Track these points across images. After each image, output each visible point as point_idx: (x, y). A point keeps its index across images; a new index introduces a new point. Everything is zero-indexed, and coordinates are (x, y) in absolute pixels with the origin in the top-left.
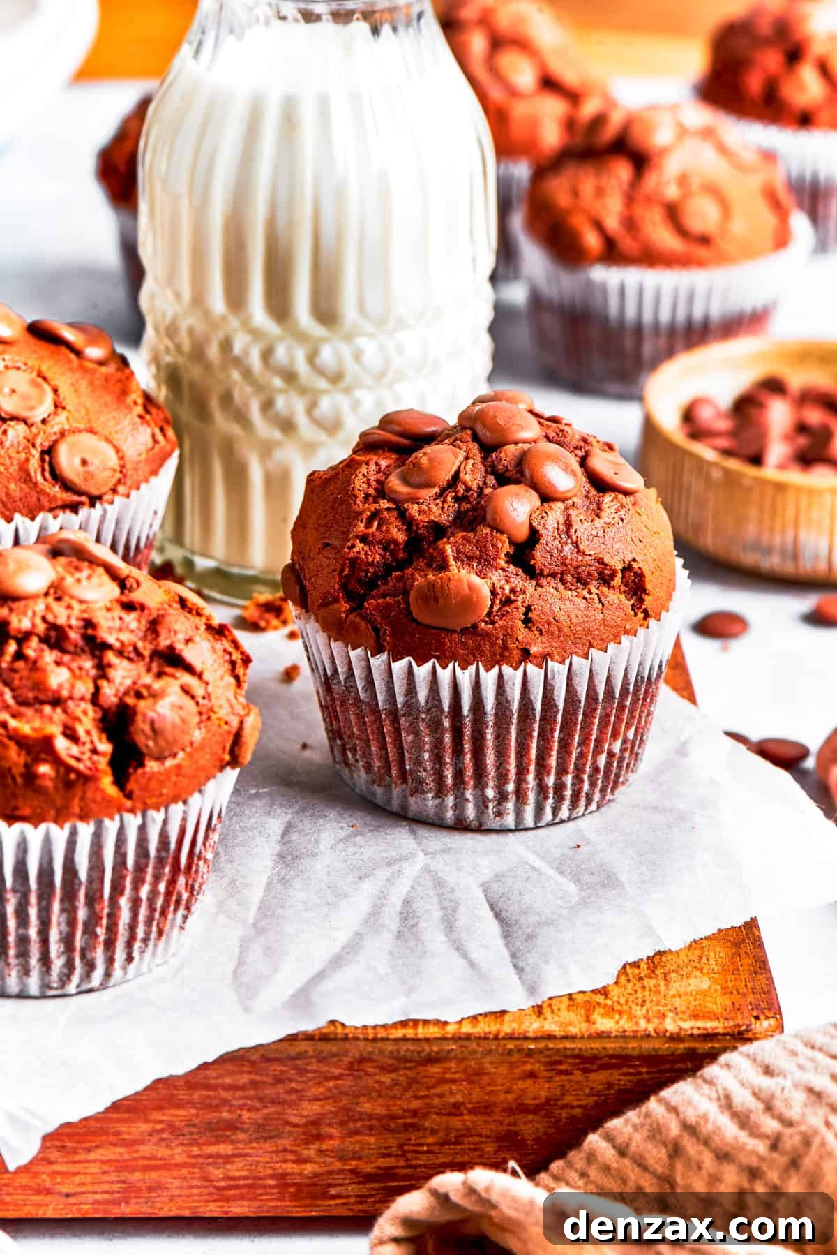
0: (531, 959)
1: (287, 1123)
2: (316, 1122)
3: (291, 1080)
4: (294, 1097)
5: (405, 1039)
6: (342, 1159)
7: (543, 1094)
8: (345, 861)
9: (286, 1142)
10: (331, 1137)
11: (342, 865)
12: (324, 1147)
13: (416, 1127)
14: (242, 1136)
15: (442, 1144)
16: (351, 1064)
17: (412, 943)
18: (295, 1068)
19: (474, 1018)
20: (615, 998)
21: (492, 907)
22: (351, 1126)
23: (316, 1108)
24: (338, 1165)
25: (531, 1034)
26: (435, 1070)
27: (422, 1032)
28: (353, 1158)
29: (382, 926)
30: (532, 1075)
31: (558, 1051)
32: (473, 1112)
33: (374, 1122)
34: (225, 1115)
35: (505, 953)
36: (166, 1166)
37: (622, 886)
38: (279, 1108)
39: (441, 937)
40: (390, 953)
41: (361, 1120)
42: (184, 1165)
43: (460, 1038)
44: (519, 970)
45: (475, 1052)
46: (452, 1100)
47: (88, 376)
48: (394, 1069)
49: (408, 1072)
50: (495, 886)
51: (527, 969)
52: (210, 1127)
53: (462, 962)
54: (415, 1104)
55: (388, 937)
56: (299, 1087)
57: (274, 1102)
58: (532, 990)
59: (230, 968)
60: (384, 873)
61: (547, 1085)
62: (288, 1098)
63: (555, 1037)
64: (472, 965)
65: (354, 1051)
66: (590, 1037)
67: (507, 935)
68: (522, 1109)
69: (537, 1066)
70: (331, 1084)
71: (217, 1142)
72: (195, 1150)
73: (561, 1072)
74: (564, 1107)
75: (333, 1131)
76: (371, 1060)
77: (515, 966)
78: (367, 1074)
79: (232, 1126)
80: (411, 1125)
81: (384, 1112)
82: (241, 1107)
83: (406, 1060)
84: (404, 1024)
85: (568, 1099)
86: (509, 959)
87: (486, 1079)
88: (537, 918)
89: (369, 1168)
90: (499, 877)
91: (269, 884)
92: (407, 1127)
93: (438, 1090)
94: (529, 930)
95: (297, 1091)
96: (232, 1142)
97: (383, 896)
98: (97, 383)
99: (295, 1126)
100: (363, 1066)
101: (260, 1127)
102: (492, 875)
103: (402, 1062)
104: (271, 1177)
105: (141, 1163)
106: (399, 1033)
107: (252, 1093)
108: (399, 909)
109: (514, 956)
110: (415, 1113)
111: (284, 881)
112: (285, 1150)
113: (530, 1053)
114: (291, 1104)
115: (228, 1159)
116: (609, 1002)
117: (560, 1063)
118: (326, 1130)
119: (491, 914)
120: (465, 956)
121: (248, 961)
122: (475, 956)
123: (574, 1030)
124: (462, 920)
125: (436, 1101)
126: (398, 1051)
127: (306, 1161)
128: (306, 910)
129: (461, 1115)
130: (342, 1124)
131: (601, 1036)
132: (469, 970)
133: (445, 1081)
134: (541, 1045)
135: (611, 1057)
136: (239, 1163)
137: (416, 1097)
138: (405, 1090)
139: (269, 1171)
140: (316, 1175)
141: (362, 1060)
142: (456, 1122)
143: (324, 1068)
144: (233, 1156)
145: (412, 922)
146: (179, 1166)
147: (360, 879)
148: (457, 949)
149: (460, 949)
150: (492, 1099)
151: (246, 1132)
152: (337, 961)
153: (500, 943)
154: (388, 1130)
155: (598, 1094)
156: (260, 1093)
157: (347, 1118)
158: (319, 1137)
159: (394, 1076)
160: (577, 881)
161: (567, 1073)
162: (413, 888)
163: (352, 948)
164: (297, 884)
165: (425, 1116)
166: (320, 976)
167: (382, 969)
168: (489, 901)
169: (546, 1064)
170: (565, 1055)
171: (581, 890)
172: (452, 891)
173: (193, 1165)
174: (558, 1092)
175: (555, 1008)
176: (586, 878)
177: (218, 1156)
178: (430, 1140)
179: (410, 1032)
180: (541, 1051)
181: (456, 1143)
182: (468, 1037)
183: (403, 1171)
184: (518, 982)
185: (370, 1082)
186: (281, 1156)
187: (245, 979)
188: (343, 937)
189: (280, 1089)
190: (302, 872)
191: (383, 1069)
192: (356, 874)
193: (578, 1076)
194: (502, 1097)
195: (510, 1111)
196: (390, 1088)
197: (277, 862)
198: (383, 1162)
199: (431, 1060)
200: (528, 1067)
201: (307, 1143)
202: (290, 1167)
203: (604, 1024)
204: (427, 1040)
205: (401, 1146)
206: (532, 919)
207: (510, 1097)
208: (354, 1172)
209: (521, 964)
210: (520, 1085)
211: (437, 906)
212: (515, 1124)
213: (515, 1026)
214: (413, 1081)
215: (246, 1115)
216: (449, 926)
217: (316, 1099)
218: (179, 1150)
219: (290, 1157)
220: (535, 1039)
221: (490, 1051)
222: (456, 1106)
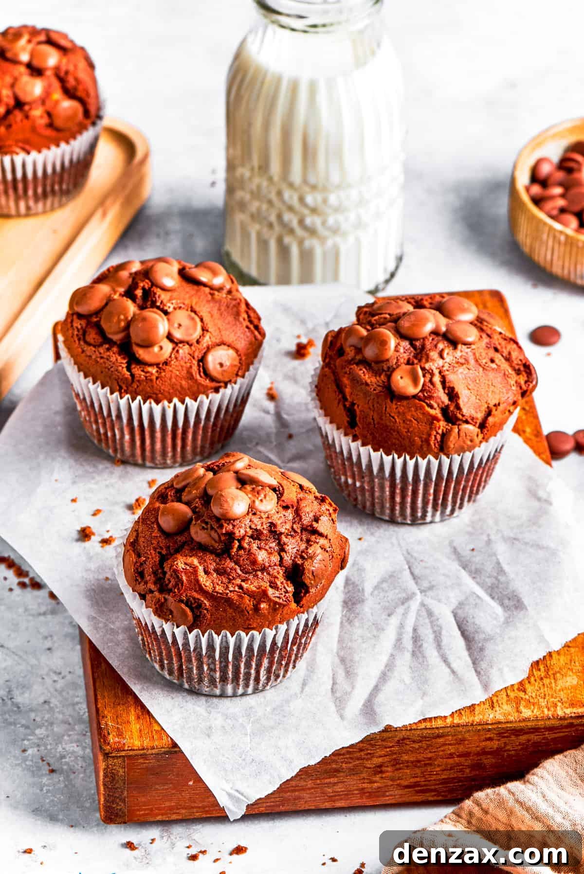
0: (483, 665)
1: (365, 767)
2: (380, 766)
3: (368, 750)
4: (369, 756)
5: (426, 729)
6: (392, 780)
7: (495, 746)
8: (379, 603)
9: (364, 775)
10: (387, 772)
11: (379, 607)
12: (384, 776)
13: (430, 765)
14: (342, 774)
15: (443, 771)
16: (399, 741)
17: (421, 660)
18: (370, 744)
19: (459, 712)
20: (530, 694)
21: (460, 628)
22: (398, 766)
23: (380, 760)
24: (391, 783)
25: (489, 722)
26: (441, 740)
27: (434, 724)
28: (399, 779)
29: (403, 648)
30: (490, 739)
31: (503, 728)
32: (458, 756)
33: (409, 764)
34: (334, 766)
35: (469, 660)
36: (303, 789)
37: (526, 609)
38: (361, 761)
39: (435, 653)
40: (411, 667)
41: (402, 763)
42: (312, 788)
43: (454, 726)
44: (478, 673)
45: (461, 732)
46: (449, 752)
47: (218, 305)
48: (421, 741)
49: (427, 742)
50: (459, 612)
51: (482, 672)
52: (326, 772)
53: (448, 670)
54: (430, 755)
55: (408, 655)
56: (372, 752)
57: (358, 759)
58: (486, 687)
59: (330, 687)
60: (400, 610)
61: (497, 743)
62: (366, 757)
63: (502, 723)
64: (453, 672)
65: (400, 736)
66: (520, 721)
67: (469, 648)
68: (484, 752)
69: (492, 735)
70: (388, 750)
71: (330, 778)
72: (318, 781)
73: (504, 737)
74: (506, 751)
75: (389, 769)
76: (409, 739)
77: (476, 671)
78: (406, 744)
79: (337, 771)
80: (428, 764)
81: (414, 759)
82: (342, 762)
83: (425, 737)
84: (425, 720)
85: (508, 747)
86: (472, 665)
87: (466, 742)
88: (484, 636)
89: (406, 783)
90: (461, 605)
91: (342, 623)
92: (425, 765)
93: (442, 749)
94: (480, 645)
95: (370, 754)
96: (337, 777)
97: (402, 626)
98: (223, 308)
99: (370, 768)
100: (405, 741)
101: (350, 769)
102: (457, 603)
103: (424, 738)
104: (357, 790)
105: (290, 789)
106: (423, 726)
107: (348, 756)
108: (411, 635)
109: (474, 663)
110: (430, 759)
111: (350, 621)
112: (364, 779)
113: (489, 730)
114: (367, 760)
115: (335, 784)
116: (527, 697)
117: (505, 733)
118: (384, 769)
119: (459, 633)
120: (449, 665)
121: (338, 682)
122: (454, 665)
123: (511, 718)
124: (445, 641)
125: (441, 753)
126: (422, 734)
127: (375, 782)
128: (363, 642)
129: (454, 758)
130: (393, 765)
131: (524, 720)
132: (452, 676)
133: (446, 744)
134: (495, 726)
135: (529, 729)
136: (340, 785)
137: (430, 752)
138: (425, 749)
139: (355, 788)
140: (379, 788)
141: (404, 739)
142: (451, 761)
143: (384, 743)
144: (339, 782)
145: (419, 644)
146: (309, 789)
147: (389, 615)
148: (445, 661)
149: (446, 661)
150: (469, 750)
151: (344, 772)
152: (384, 677)
153: (465, 654)
154: (416, 766)
155: (523, 744)
156: (351, 756)
157: (396, 763)
158: (381, 772)
159: (420, 744)
160: (502, 604)
161: (507, 737)
162: (417, 618)
163: (390, 666)
164: (357, 623)
165: (435, 760)
166: (376, 689)
167: (408, 680)
168: (457, 623)
169: (497, 734)
170: (507, 730)
171: (505, 611)
172: (438, 619)
173: (316, 788)
174: (503, 745)
175: (500, 702)
176: (506, 602)
177: (330, 783)
178: (438, 769)
179: (428, 725)
180: (494, 729)
181: (450, 770)
182: (458, 725)
183: (423, 783)
184: (478, 682)
185: (408, 747)
186: (362, 781)
187: (338, 695)
188: (384, 659)
189: (362, 753)
190: (358, 614)
191: (414, 742)
192: (386, 613)
193: (513, 738)
194: (474, 749)
195: (478, 754)
196: (418, 749)
197: (343, 607)
198: (412, 780)
199: (439, 736)
200: (488, 736)
201: (375, 774)
202: (365, 785)
203: (527, 713)
204: (437, 728)
205: (422, 773)
206: (482, 636)
207: (478, 749)
208: (398, 785)
209: (479, 669)
210: (484, 743)
211: (431, 631)
212: (481, 760)
213: (481, 717)
214: (428, 746)
215: (344, 765)
216: (439, 646)
217: (380, 757)
218: (310, 782)
219: (366, 781)
220: (492, 724)
221: (469, 731)
222: (451, 754)
